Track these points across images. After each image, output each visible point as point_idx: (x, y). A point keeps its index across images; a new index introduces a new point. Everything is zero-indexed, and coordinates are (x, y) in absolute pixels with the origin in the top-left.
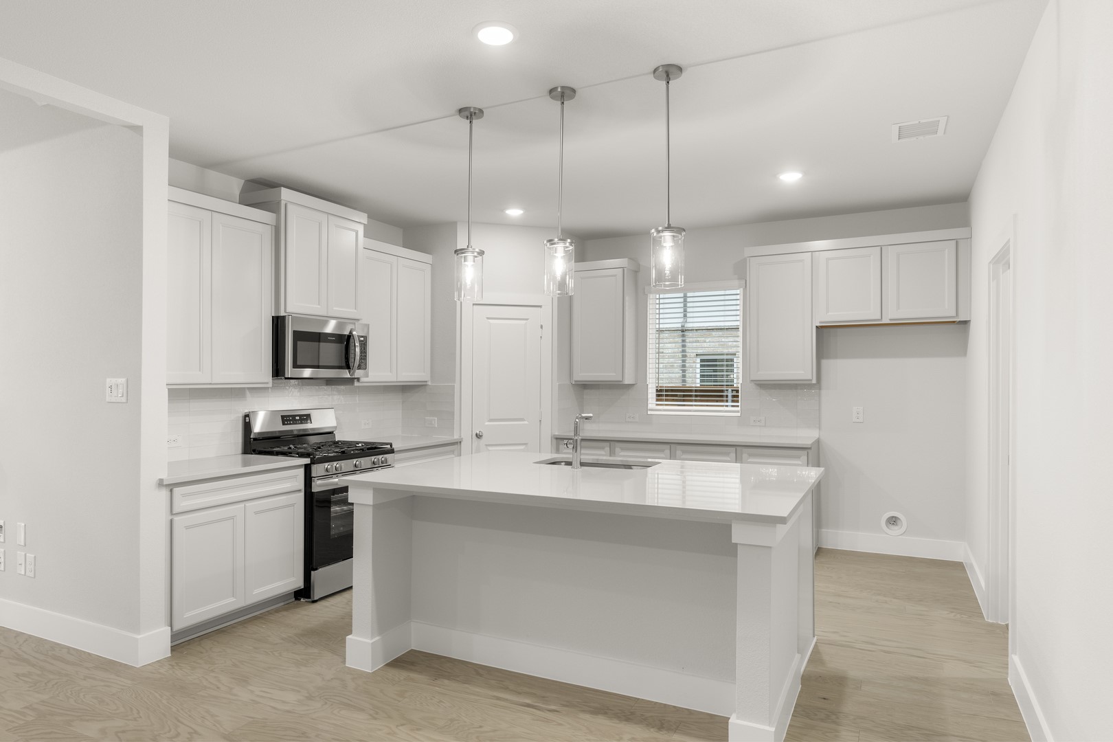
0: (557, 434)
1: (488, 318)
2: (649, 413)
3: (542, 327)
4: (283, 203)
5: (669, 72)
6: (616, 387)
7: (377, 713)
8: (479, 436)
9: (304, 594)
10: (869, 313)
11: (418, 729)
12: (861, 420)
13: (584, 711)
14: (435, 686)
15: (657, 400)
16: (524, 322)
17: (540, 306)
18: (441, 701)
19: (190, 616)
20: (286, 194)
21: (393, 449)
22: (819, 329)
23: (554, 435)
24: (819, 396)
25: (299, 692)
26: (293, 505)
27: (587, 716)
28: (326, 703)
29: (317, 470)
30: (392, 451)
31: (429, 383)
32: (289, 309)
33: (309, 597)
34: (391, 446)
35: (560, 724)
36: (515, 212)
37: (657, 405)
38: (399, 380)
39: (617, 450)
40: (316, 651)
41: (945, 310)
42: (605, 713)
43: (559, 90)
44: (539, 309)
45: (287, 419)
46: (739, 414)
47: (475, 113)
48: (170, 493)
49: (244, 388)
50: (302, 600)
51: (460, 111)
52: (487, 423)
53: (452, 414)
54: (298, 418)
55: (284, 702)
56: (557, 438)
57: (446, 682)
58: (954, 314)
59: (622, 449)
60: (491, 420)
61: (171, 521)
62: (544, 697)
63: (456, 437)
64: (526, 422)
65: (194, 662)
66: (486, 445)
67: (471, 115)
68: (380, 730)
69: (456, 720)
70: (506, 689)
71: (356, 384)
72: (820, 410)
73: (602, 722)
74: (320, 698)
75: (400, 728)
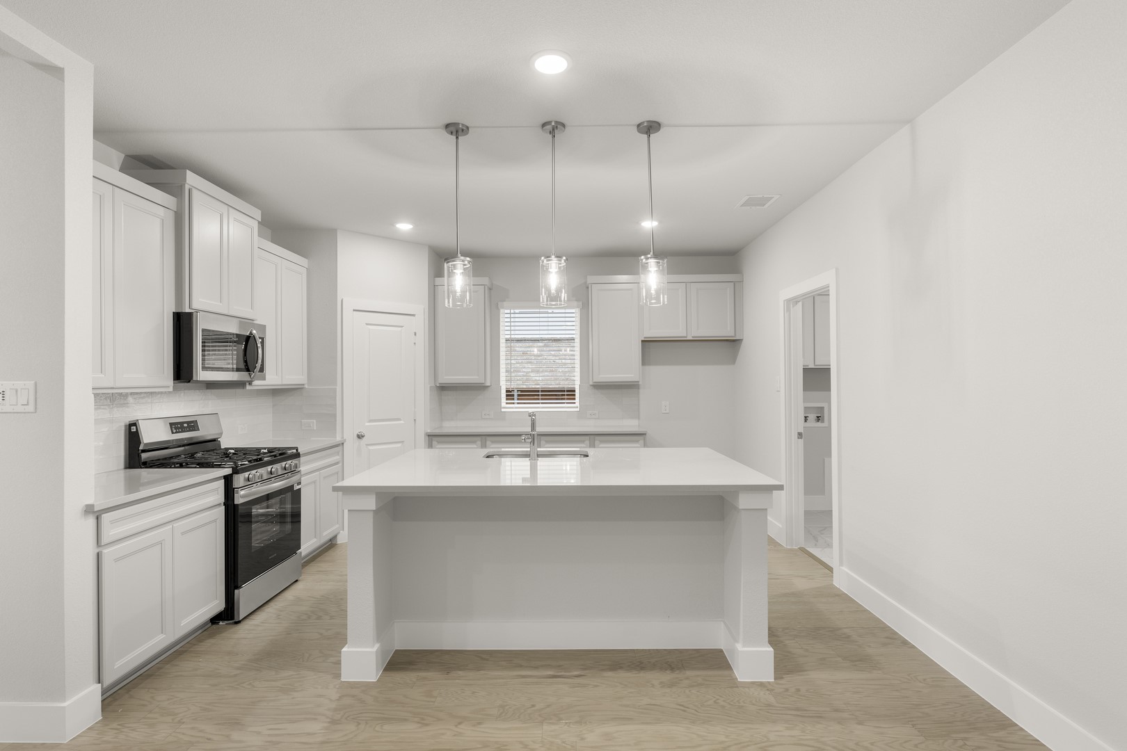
0: (429, 431)
1: (367, 324)
2: (503, 410)
3: (415, 334)
4: (187, 187)
5: (650, 128)
6: (480, 388)
7: (423, 719)
8: (360, 437)
9: (228, 615)
10: (677, 331)
11: (479, 724)
12: (667, 411)
13: (603, 670)
14: (456, 679)
15: (507, 399)
16: (400, 329)
17: (414, 315)
18: (474, 693)
19: (120, 664)
20: (191, 179)
21: (299, 454)
22: (645, 342)
23: (427, 433)
24: (638, 394)
25: (316, 719)
26: (215, 521)
27: (610, 674)
28: (359, 724)
29: (239, 480)
30: (297, 455)
31: (306, 386)
32: (196, 305)
33: (232, 618)
34: (297, 450)
35: (596, 686)
36: (404, 227)
37: (507, 403)
38: (284, 383)
39: (488, 443)
40: (291, 673)
41: (727, 332)
42: (621, 668)
43: (553, 124)
44: (412, 317)
45: (176, 426)
46: (578, 409)
47: (463, 130)
48: (95, 521)
49: (127, 393)
50: (221, 623)
51: (447, 126)
52: (367, 424)
53: (335, 416)
54: (185, 425)
55: (309, 734)
56: (429, 436)
57: (460, 673)
58: (733, 335)
59: (493, 442)
60: (371, 421)
61: (98, 556)
62: (560, 666)
63: (338, 439)
64: (402, 422)
65: (144, 718)
66: (367, 445)
67: (457, 132)
68: (443, 734)
69: (506, 706)
70: (520, 666)
71: (248, 387)
72: (639, 404)
73: (623, 675)
74: (346, 719)
75: (459, 726)
